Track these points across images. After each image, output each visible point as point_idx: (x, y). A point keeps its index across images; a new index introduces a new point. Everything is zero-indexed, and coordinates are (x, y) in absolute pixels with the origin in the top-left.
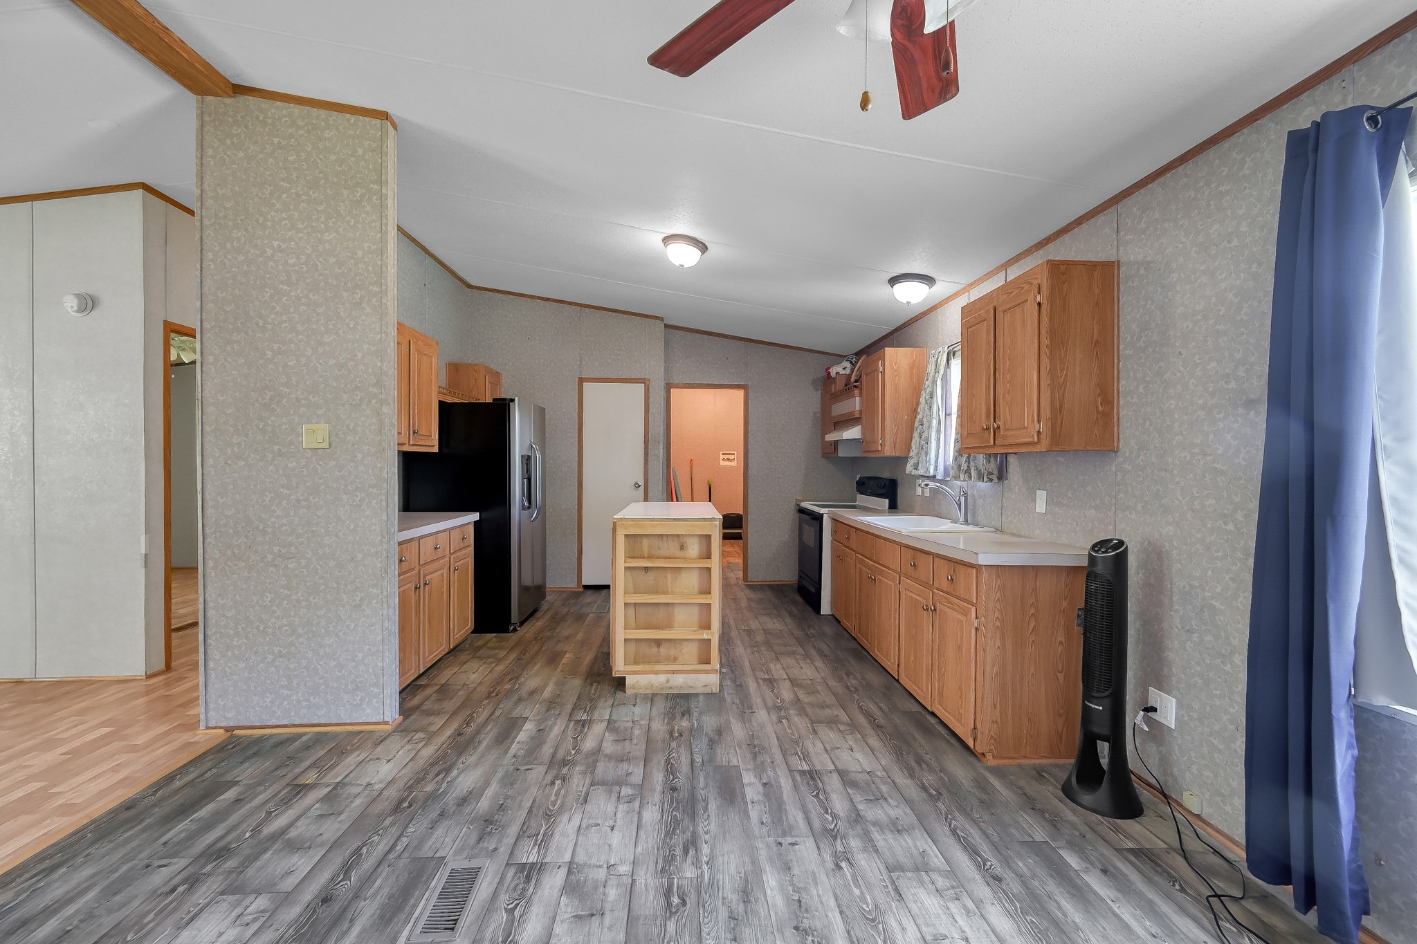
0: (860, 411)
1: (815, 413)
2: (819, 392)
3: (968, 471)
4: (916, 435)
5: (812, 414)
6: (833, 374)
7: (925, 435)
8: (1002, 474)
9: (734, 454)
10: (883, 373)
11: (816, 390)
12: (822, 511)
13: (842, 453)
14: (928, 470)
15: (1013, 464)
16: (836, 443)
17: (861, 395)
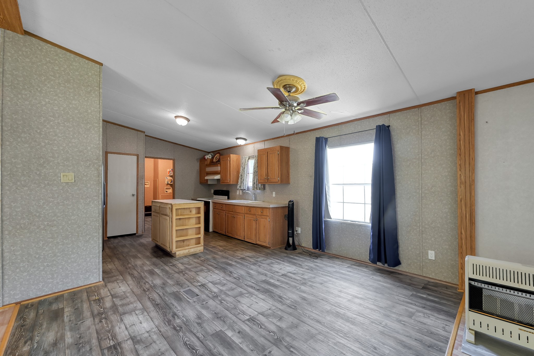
0: (220, 171)
1: (197, 170)
2: (199, 163)
3: (257, 188)
4: (240, 178)
5: (196, 170)
6: (206, 158)
7: (243, 179)
8: (264, 189)
9: (148, 182)
10: (230, 161)
11: (198, 162)
12: (210, 200)
13: (209, 183)
14: (244, 187)
15: (267, 186)
16: (207, 180)
17: (220, 166)
